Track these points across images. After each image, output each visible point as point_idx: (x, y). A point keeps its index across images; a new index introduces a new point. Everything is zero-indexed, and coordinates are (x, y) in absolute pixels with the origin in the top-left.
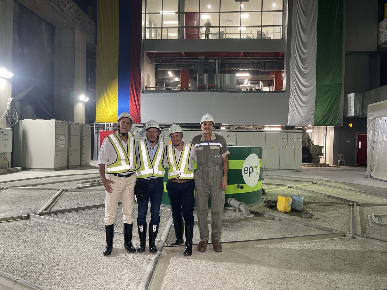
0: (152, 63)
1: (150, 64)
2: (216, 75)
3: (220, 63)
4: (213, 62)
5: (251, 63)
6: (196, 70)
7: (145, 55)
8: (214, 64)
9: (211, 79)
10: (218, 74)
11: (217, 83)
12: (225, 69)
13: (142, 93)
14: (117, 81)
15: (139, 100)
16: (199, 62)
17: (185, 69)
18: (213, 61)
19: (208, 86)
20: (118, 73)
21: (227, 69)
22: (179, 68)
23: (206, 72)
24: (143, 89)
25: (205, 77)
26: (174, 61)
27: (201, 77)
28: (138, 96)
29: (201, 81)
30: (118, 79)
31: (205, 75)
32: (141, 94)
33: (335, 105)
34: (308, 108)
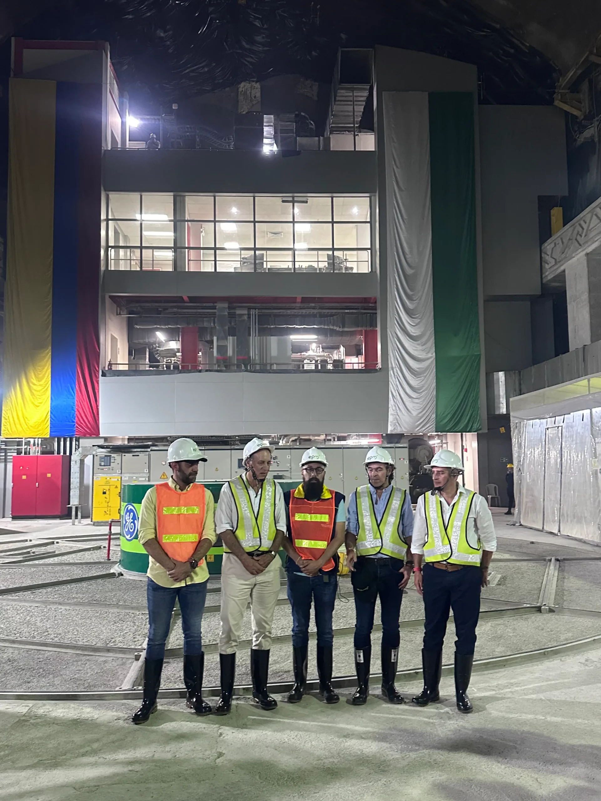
0: (122, 313)
1: (118, 316)
2: (251, 337)
3: (258, 315)
4: (245, 314)
5: (318, 316)
6: (212, 328)
7: (108, 300)
8: (246, 317)
9: (242, 346)
10: (256, 336)
11: (254, 353)
12: (269, 327)
13: (102, 376)
14: (48, 353)
15: (96, 391)
16: (217, 314)
17: (190, 326)
18: (245, 312)
19: (237, 359)
20: (50, 338)
21: (272, 326)
22: (177, 325)
23: (232, 332)
24: (104, 368)
25: (230, 343)
26: (167, 311)
27: (222, 343)
28: (95, 382)
29: (222, 349)
30: (50, 348)
31: (230, 338)
32: (101, 379)
33: (471, 393)
34: (424, 400)
